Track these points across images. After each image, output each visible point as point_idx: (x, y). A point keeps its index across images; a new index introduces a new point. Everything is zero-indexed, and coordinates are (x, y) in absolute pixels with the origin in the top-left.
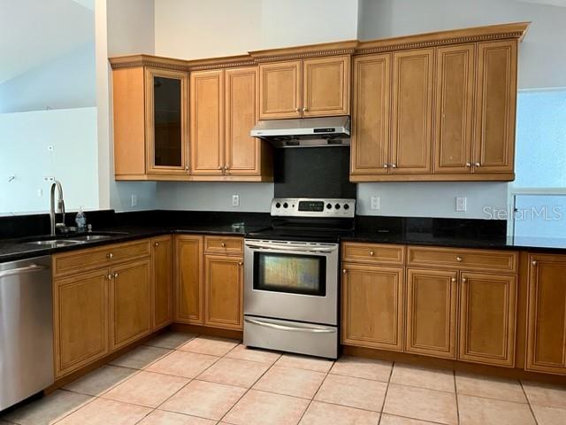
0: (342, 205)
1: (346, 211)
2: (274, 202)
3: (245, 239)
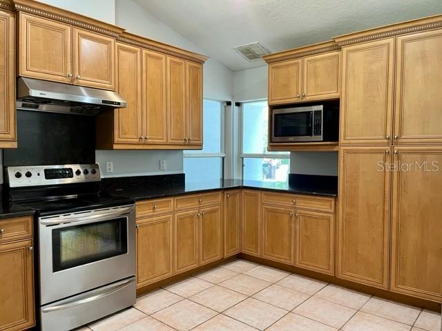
0: (90, 170)
1: (94, 175)
2: (12, 172)
3: (40, 218)
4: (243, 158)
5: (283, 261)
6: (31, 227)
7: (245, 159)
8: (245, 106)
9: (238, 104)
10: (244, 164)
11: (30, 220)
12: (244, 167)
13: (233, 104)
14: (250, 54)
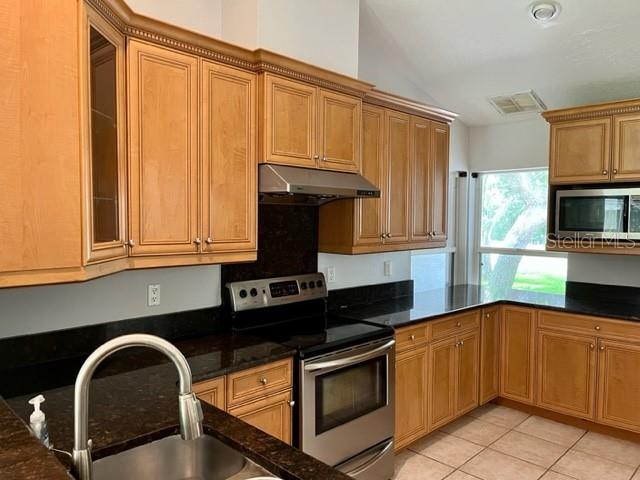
0: (316, 282)
1: (320, 289)
2: (235, 289)
3: (303, 362)
4: (480, 254)
5: (575, 414)
6: (290, 373)
7: (483, 255)
8: (484, 177)
9: (475, 175)
10: (483, 261)
11: (289, 362)
12: (483, 267)
13: (469, 175)
14: (510, 106)
